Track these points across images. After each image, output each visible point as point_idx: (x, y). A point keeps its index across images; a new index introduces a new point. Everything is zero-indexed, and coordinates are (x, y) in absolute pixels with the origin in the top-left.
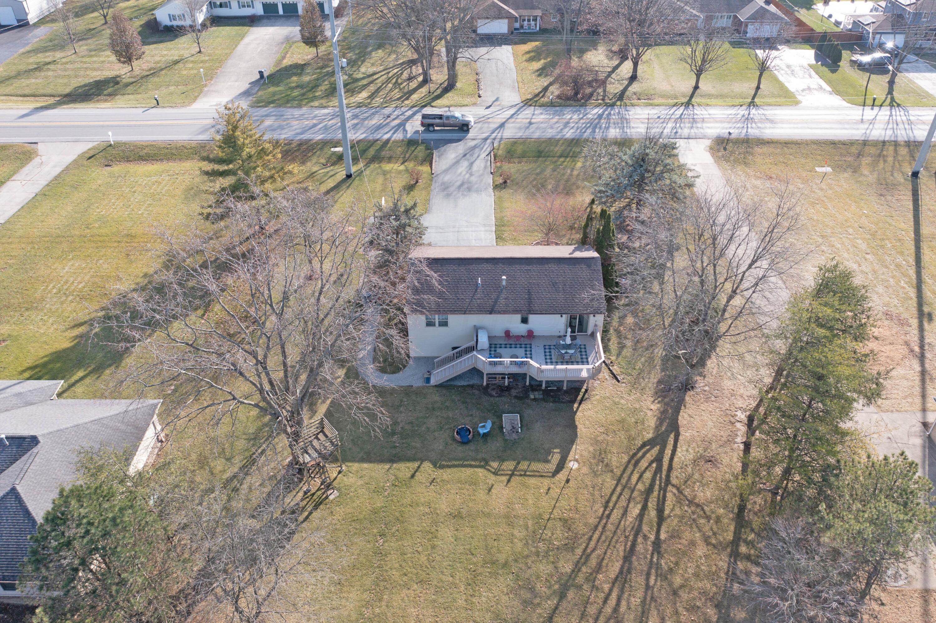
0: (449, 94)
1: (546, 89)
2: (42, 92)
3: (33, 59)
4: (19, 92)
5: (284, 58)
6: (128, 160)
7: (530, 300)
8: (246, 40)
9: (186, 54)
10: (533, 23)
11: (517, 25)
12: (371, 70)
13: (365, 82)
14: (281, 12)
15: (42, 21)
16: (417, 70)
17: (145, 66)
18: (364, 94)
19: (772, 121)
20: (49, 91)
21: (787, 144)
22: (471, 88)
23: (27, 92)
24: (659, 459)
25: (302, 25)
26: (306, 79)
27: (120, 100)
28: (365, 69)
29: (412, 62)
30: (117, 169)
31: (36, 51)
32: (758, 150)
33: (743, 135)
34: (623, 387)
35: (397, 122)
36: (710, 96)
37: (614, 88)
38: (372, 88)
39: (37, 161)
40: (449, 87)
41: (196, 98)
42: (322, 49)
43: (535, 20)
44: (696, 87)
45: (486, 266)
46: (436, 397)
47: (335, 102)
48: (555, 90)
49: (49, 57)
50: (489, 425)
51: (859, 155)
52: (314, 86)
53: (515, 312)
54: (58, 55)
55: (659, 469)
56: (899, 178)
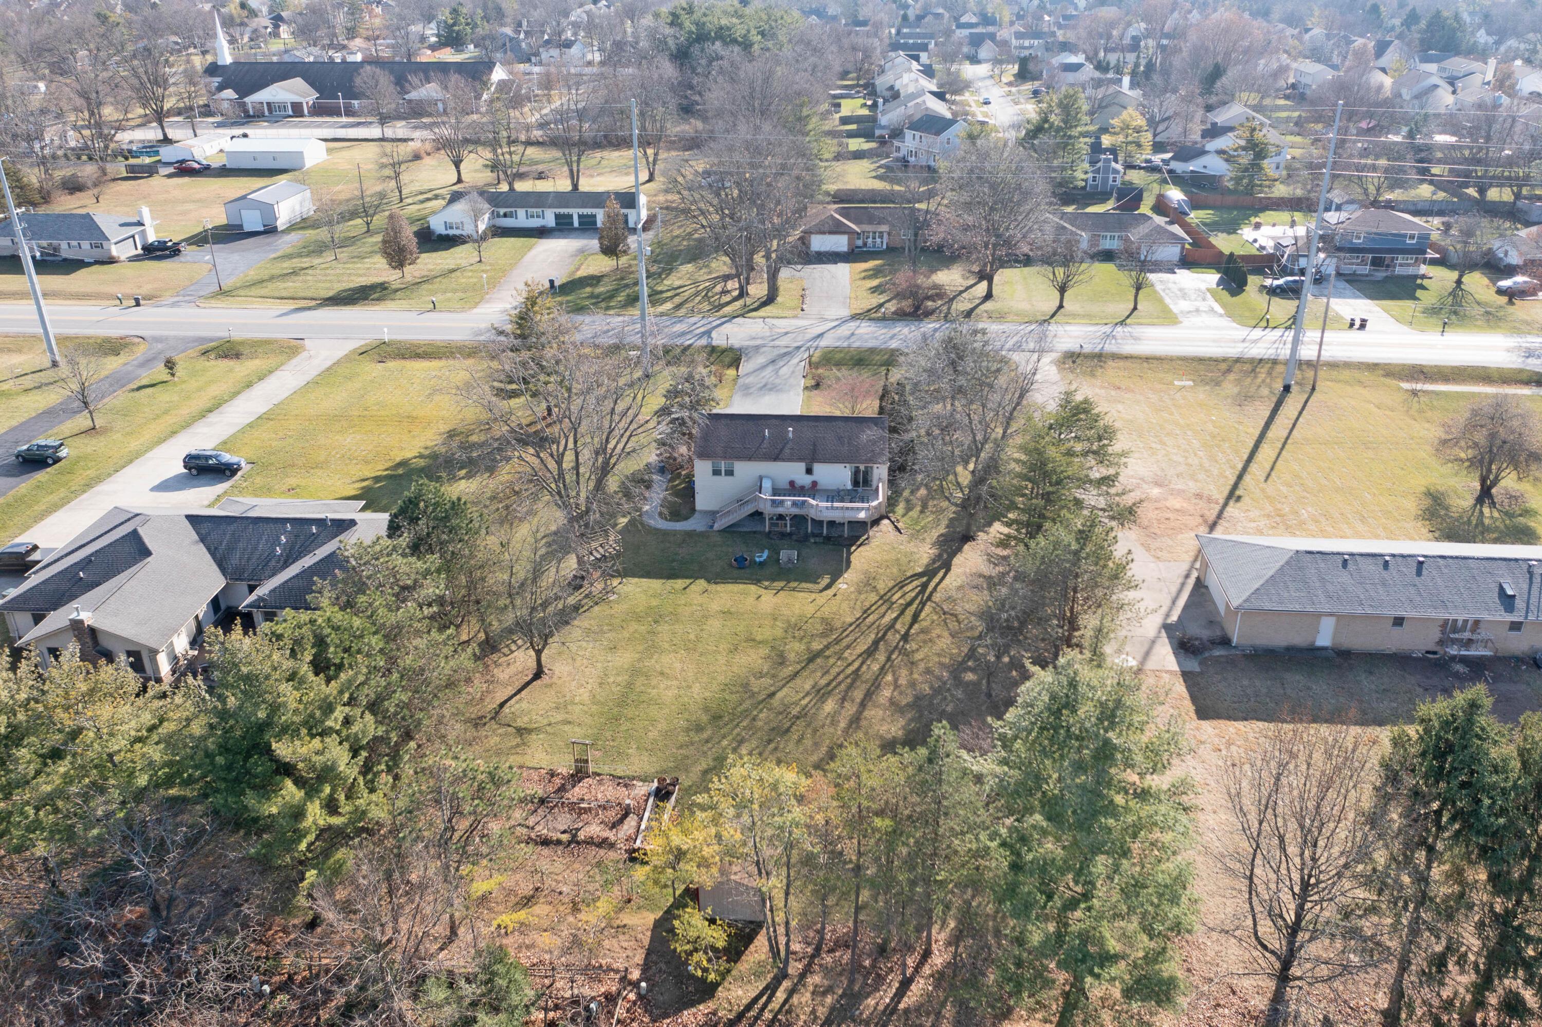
0: (768, 308)
1: (881, 305)
2: (301, 294)
3: (287, 265)
4: (277, 294)
5: (578, 269)
6: (403, 357)
7: (814, 451)
8: (533, 252)
9: (464, 263)
10: (878, 240)
11: (860, 243)
12: (677, 283)
13: (669, 294)
14: (576, 224)
15: (292, 227)
16: (733, 285)
17: (417, 274)
18: (668, 306)
19: (1136, 339)
20: (310, 295)
21: (1147, 359)
22: (796, 302)
23: (284, 294)
24: (924, 586)
25: (600, 239)
26: (601, 289)
27: (389, 305)
28: (673, 280)
29: (726, 278)
30: (392, 364)
31: (289, 257)
32: (1111, 363)
33: (1097, 350)
34: (904, 538)
35: (702, 330)
36: (1074, 316)
37: (961, 305)
38: (677, 300)
39: (304, 355)
40: (770, 299)
41: (477, 304)
42: (623, 260)
43: (881, 237)
44: (1061, 306)
45: (774, 421)
46: (718, 539)
47: (635, 312)
48: (892, 307)
49: (306, 262)
50: (765, 554)
51: (1229, 370)
52: (611, 296)
53: (800, 460)
54: (316, 261)
55: (923, 591)
56: (1265, 391)
